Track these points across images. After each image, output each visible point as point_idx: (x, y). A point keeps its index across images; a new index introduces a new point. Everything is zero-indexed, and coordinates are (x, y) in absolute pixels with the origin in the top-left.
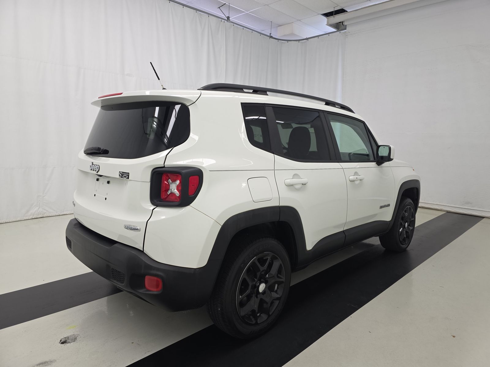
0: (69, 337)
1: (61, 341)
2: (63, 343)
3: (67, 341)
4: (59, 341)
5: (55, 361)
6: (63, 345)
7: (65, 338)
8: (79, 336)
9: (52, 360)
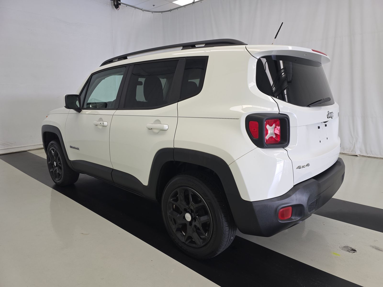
0: (347, 250)
1: (354, 252)
2: (355, 250)
3: (351, 250)
4: (355, 253)
5: (371, 246)
6: (356, 249)
7: (349, 252)
8: (341, 246)
9: (372, 247)
